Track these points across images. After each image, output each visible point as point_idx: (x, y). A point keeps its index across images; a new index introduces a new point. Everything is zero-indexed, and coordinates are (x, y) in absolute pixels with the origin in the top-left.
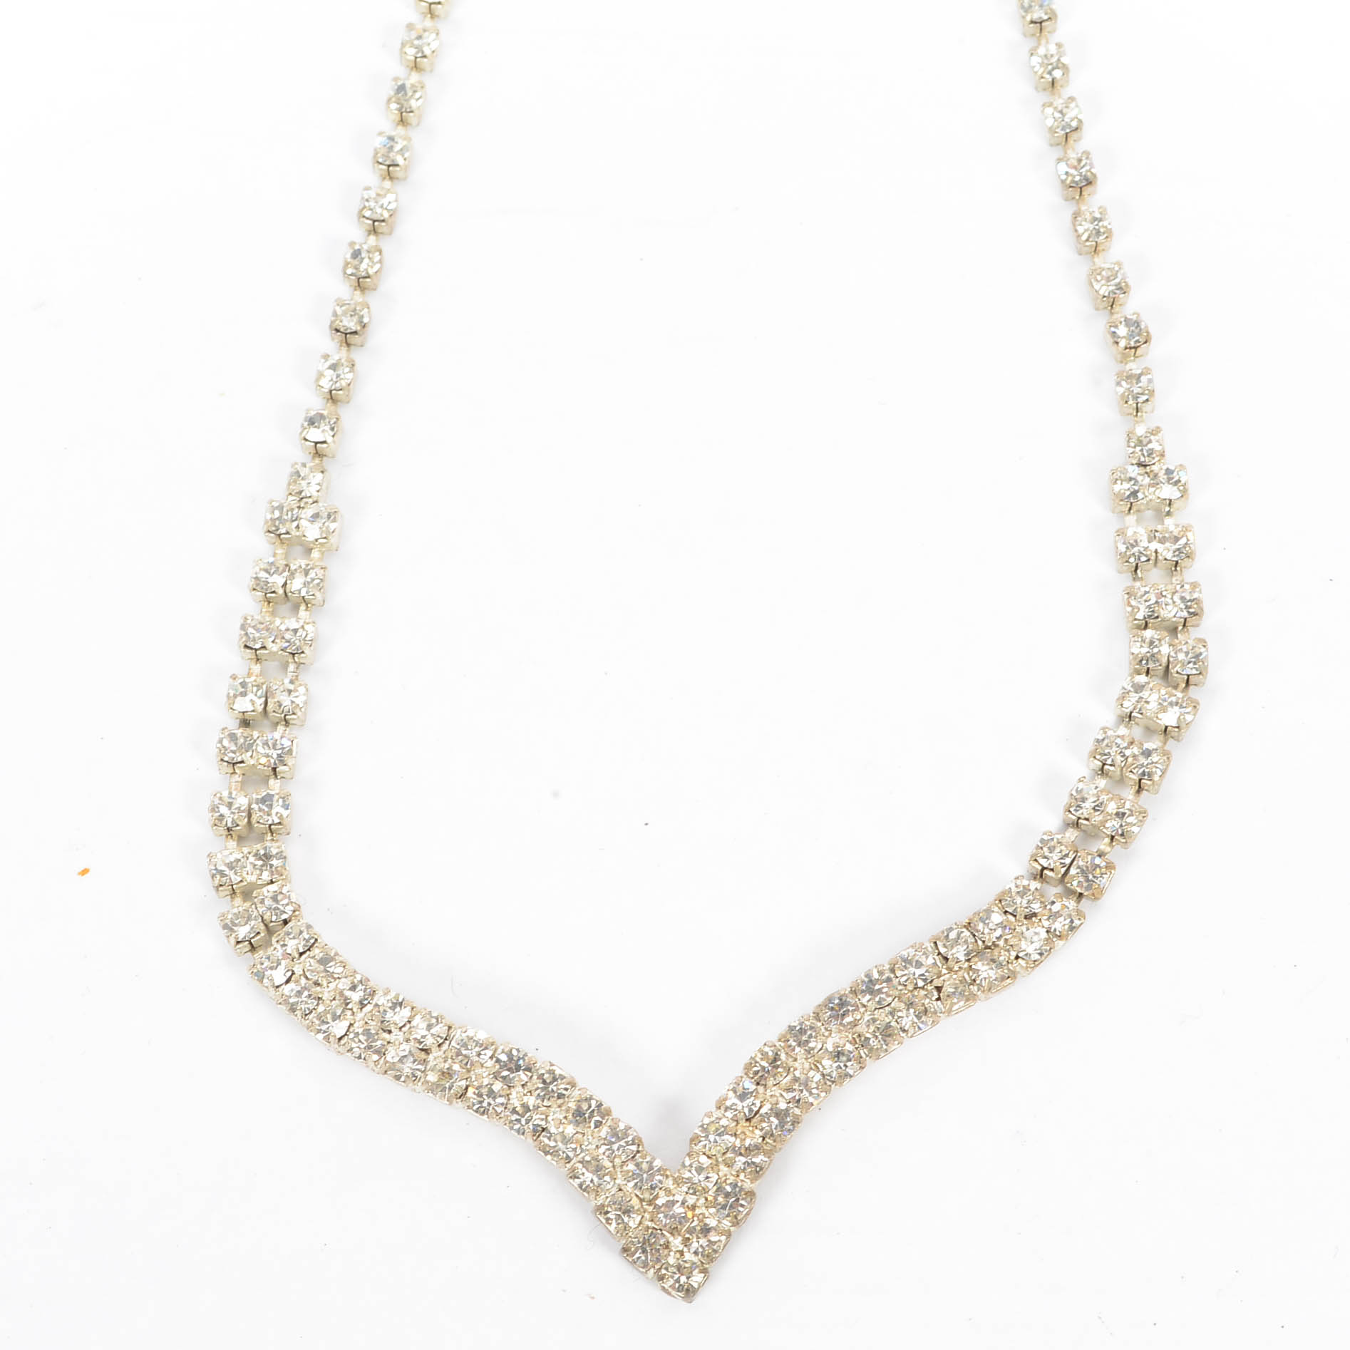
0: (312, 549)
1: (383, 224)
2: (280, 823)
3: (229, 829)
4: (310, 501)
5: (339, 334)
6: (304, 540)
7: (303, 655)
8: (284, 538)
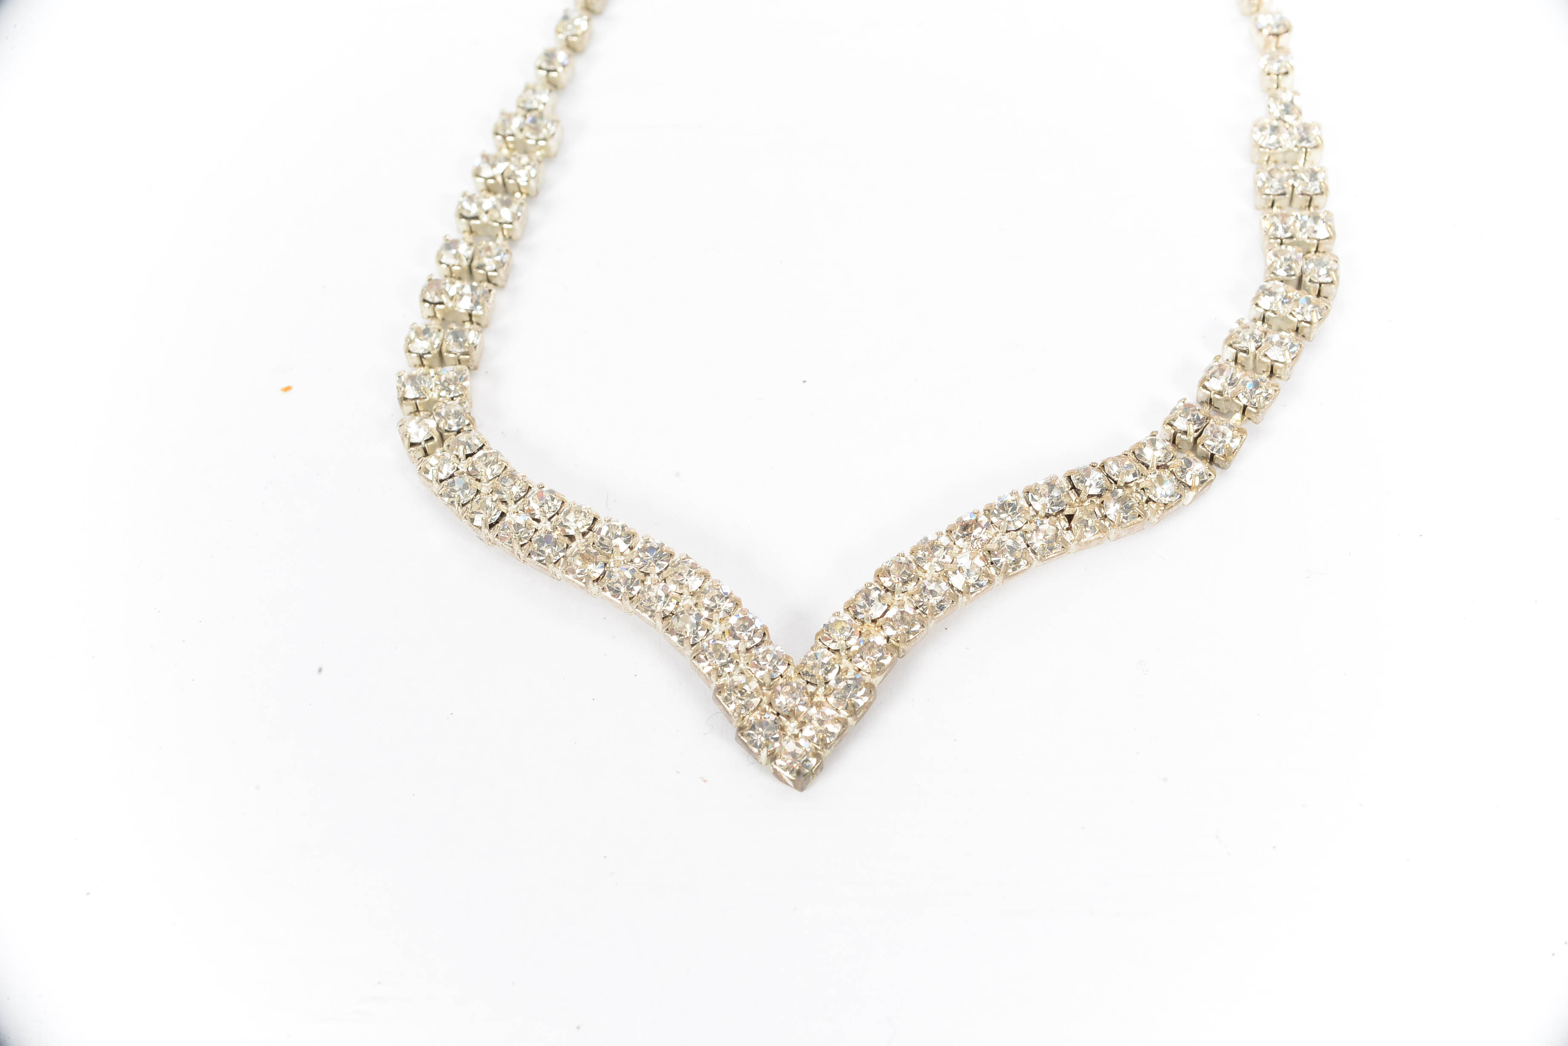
4: (537, 112)
6: (527, 143)
8: (509, 140)
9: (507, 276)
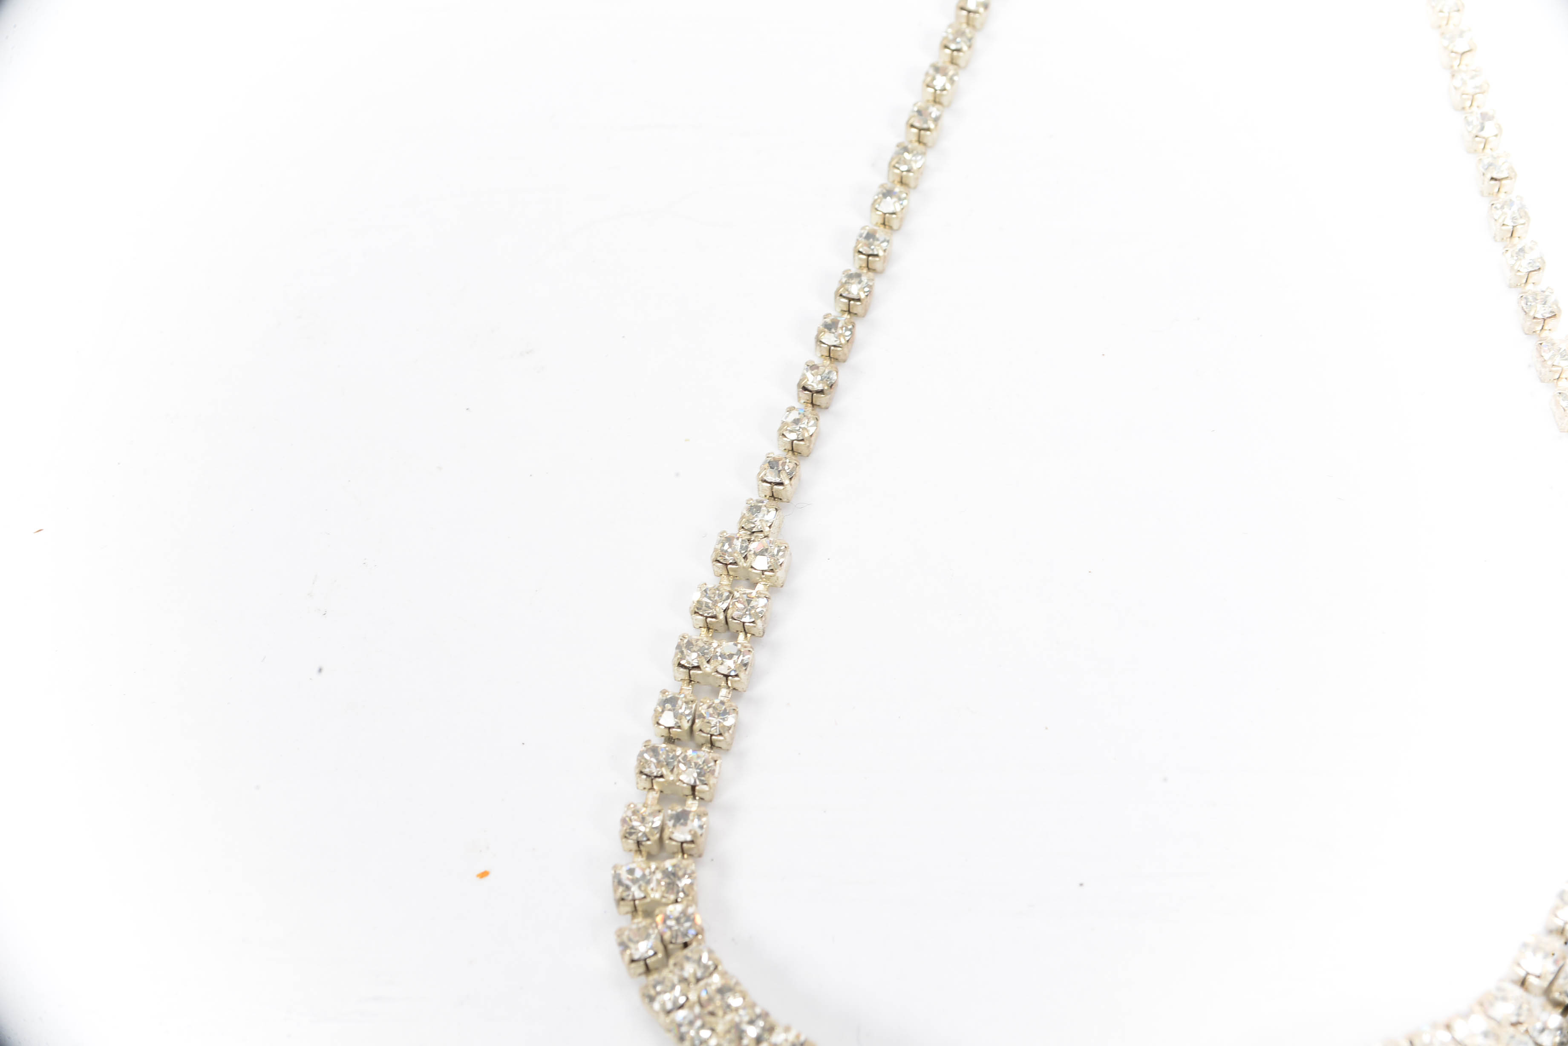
0: (757, 583)
1: (858, 303)
2: (692, 842)
3: (639, 843)
4: (762, 535)
5: (807, 392)
6: (751, 572)
7: (736, 679)
8: (731, 568)
9: (732, 738)
